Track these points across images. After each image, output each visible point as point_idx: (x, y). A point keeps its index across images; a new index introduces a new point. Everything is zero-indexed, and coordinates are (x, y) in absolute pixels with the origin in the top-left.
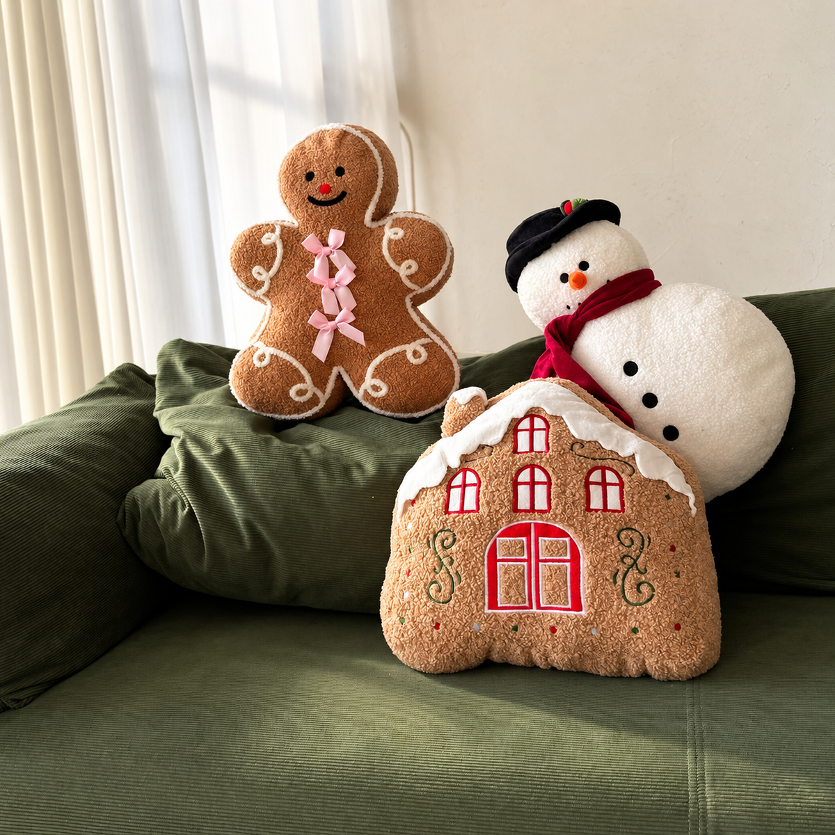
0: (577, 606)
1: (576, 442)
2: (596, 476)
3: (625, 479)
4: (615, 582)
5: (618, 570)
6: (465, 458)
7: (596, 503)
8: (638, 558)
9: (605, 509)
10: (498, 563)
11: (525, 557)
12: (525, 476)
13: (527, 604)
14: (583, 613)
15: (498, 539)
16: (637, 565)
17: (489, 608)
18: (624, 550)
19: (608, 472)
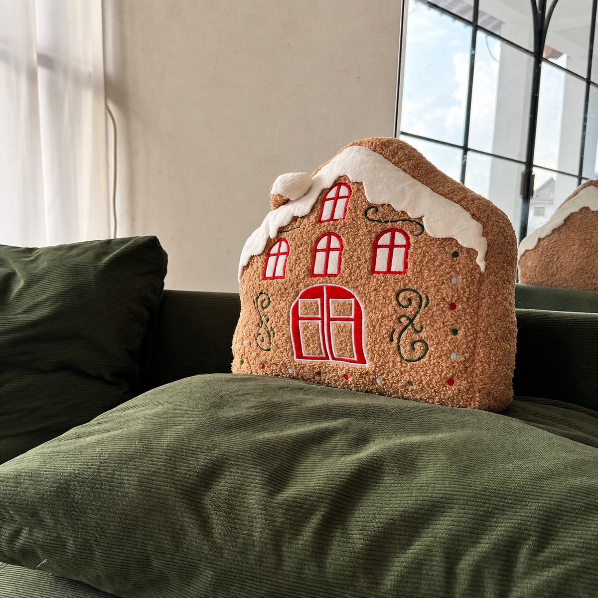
0: (362, 360)
1: (370, 206)
2: (385, 239)
3: (412, 240)
4: (392, 340)
5: (394, 330)
6: (281, 230)
7: (381, 265)
8: (414, 319)
9: (389, 271)
10: (300, 321)
11: (319, 316)
12: (322, 244)
13: (324, 355)
14: (367, 365)
15: (299, 300)
16: (413, 325)
17: (297, 358)
18: (401, 311)
19: (397, 234)
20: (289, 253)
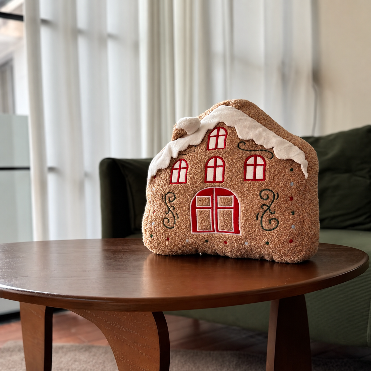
0: (237, 231)
1: (243, 141)
2: (251, 161)
3: (267, 161)
4: (257, 219)
5: (259, 213)
6: (180, 153)
7: (250, 176)
8: (270, 206)
9: (254, 179)
10: (197, 210)
11: (210, 206)
12: (211, 163)
13: (212, 230)
14: (240, 234)
15: (197, 197)
16: (270, 210)
17: (193, 232)
18: (263, 202)
19: (258, 158)
20: (188, 168)
